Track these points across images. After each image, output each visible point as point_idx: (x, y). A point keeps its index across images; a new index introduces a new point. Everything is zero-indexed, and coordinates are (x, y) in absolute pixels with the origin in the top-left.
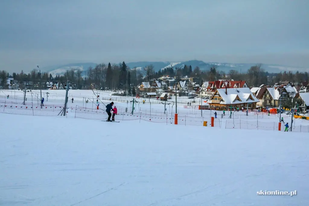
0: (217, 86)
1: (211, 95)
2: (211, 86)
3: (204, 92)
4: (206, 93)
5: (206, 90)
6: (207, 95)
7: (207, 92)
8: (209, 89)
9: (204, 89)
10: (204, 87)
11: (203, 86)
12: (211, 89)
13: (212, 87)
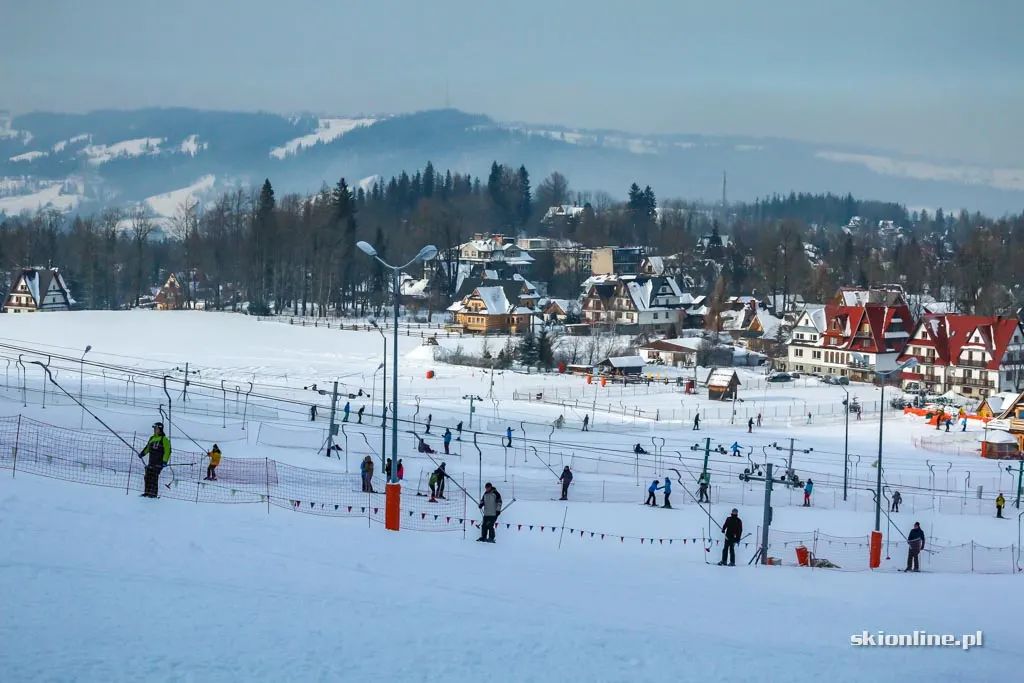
0: (872, 326)
1: (845, 366)
2: (844, 327)
3: (808, 352)
4: (817, 355)
5: (820, 342)
6: (821, 362)
7: (823, 351)
8: (833, 341)
9: (807, 336)
10: (806, 329)
11: (802, 323)
12: (846, 339)
13: (848, 332)
